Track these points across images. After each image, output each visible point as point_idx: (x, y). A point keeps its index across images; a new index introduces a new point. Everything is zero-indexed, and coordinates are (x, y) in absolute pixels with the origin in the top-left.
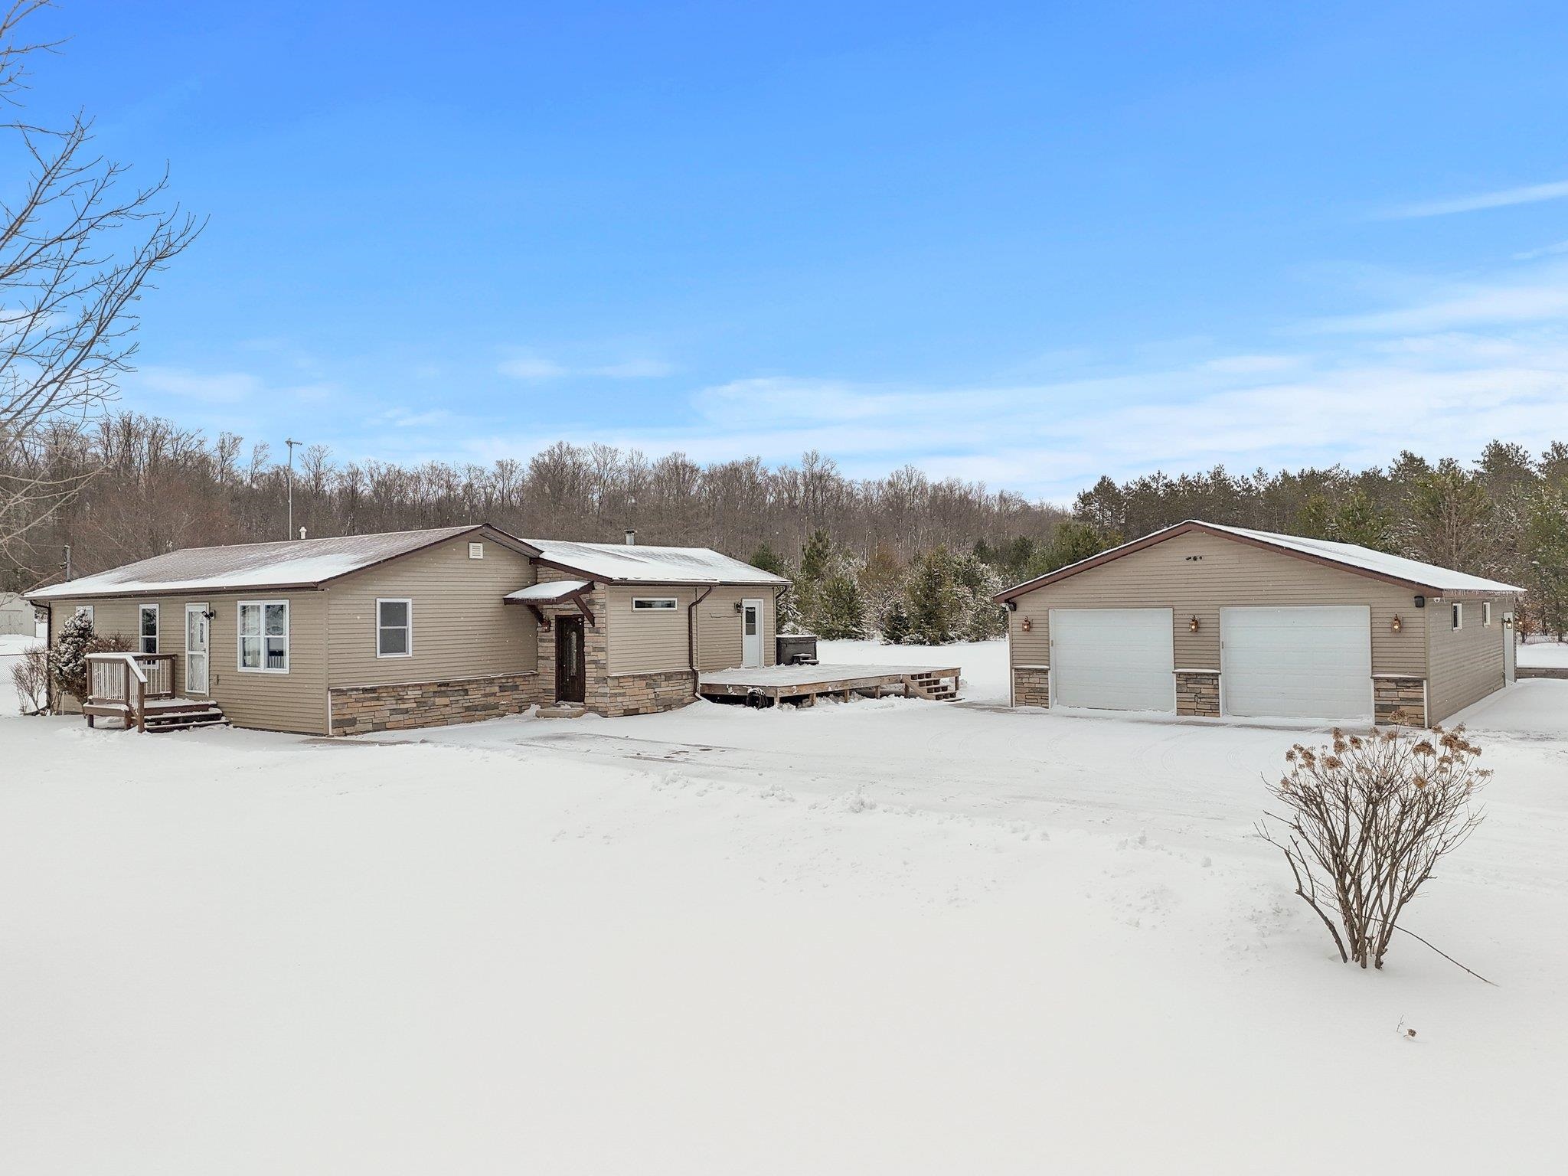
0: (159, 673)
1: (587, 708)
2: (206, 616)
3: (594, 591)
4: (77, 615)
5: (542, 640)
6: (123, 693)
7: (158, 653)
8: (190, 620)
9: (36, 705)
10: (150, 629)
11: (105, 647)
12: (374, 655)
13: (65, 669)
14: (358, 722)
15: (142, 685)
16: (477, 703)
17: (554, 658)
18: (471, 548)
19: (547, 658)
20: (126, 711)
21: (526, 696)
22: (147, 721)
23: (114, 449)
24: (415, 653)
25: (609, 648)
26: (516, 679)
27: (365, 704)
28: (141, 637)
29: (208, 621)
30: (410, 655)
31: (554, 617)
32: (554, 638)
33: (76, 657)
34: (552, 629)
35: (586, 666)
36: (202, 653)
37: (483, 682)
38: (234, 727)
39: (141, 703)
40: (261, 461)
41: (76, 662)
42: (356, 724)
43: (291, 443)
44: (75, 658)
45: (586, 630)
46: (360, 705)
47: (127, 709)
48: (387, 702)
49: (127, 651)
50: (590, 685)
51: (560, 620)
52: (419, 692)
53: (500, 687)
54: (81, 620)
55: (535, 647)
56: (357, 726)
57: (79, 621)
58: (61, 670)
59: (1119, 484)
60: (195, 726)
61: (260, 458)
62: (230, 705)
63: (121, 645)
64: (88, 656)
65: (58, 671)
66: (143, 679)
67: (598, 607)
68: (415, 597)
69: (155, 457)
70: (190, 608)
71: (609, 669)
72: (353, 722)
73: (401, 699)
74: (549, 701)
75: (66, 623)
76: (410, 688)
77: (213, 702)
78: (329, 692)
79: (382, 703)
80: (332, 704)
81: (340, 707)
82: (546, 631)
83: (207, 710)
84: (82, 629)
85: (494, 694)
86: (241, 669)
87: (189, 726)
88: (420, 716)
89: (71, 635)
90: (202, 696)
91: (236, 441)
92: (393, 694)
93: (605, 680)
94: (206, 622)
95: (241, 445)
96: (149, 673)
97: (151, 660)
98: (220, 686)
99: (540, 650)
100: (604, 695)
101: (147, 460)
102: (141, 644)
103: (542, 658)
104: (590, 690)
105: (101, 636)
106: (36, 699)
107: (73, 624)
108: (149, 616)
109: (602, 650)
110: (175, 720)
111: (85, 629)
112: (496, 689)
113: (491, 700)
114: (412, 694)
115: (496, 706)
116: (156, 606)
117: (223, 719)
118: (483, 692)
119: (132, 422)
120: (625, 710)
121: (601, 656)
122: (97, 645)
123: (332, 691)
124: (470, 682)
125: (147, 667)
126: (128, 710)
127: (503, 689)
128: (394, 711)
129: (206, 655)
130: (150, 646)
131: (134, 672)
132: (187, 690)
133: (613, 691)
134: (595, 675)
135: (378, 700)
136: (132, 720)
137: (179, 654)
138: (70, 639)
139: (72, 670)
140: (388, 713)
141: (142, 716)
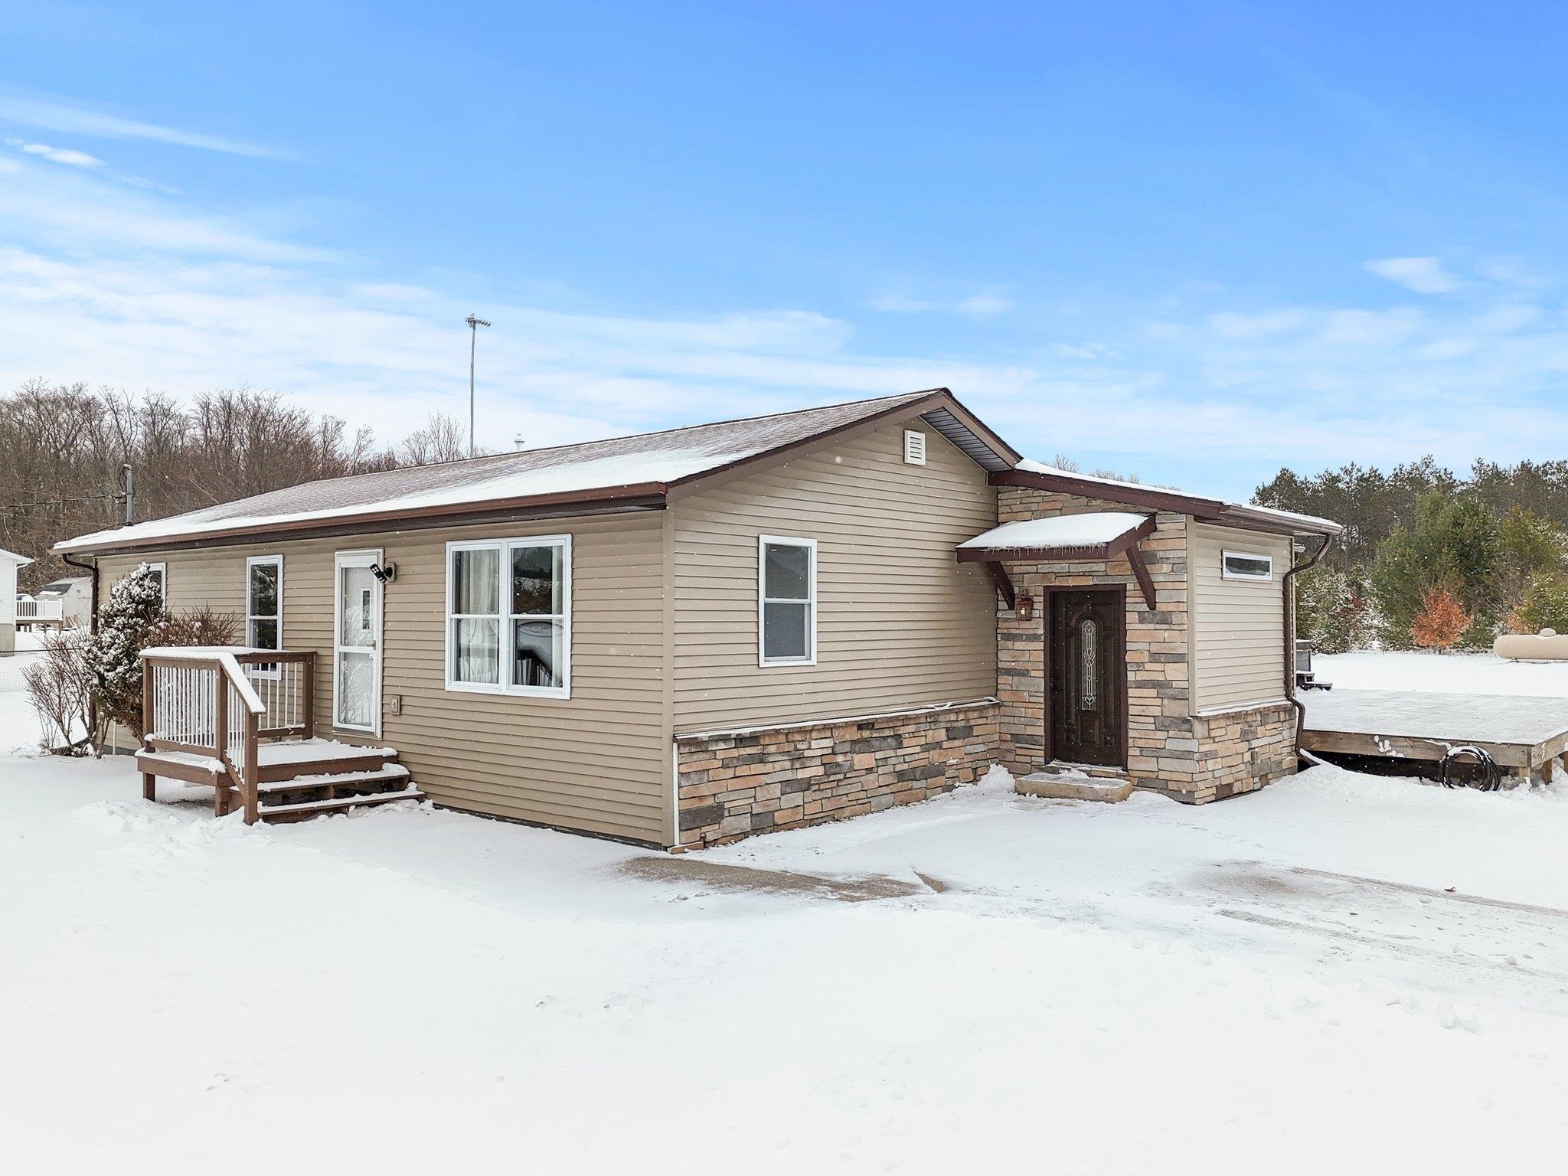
0: (282, 687)
1: (1136, 781)
2: (379, 575)
3: (1156, 535)
4: (134, 575)
5: (1008, 637)
6: (214, 729)
7: (279, 650)
8: (345, 588)
9: (67, 737)
10: (265, 604)
11: (178, 634)
12: (753, 660)
13: (110, 675)
14: (726, 813)
15: (253, 718)
16: (914, 764)
17: (1041, 673)
18: (908, 440)
19: (1024, 673)
20: (220, 774)
21: (981, 748)
22: (262, 795)
23: (214, 430)
24: (825, 657)
25: (1198, 655)
26: (971, 715)
27: (740, 771)
28: (248, 620)
29: (381, 585)
30: (814, 661)
31: (1041, 589)
32: (1041, 631)
33: (130, 653)
34: (1036, 614)
35: (1131, 692)
36: (369, 650)
37: (923, 720)
38: (436, 806)
39: (252, 755)
40: (364, 447)
41: (131, 663)
42: (722, 817)
43: (475, 322)
44: (128, 656)
45: (1131, 617)
46: (730, 773)
47: (221, 768)
48: (778, 766)
49: (223, 644)
50: (1139, 731)
51: (1055, 597)
52: (828, 743)
53: (948, 729)
54: (141, 586)
55: (993, 649)
56: (725, 822)
57: (137, 588)
58: (102, 678)
59: (1300, 477)
60: (358, 805)
61: (363, 443)
62: (425, 760)
63: (211, 632)
64: (148, 652)
65: (96, 681)
66: (256, 705)
67: (1166, 568)
68: (823, 537)
69: (255, 440)
70: (344, 559)
71: (1199, 702)
72: (716, 813)
73: (798, 759)
74: (1028, 759)
75: (114, 590)
76: (814, 735)
77: (388, 751)
78: (675, 745)
79: (768, 768)
80: (681, 774)
81: (694, 778)
82: (1021, 619)
83: (380, 769)
84: (144, 601)
85: (938, 745)
86: (451, 685)
87: (348, 806)
88: (829, 793)
89: (122, 612)
90: (365, 739)
91: (339, 425)
92: (787, 747)
93: (1186, 723)
94: (376, 586)
95: (344, 430)
96: (265, 686)
97: (265, 663)
98: (404, 719)
99: (1002, 656)
100: (1186, 755)
101: (247, 446)
102: (249, 632)
103: (1009, 672)
104: (1141, 743)
105: (177, 614)
106: (66, 727)
107: (125, 592)
108: (265, 578)
109: (1179, 658)
110: (318, 792)
111: (147, 602)
112: (942, 735)
113: (935, 756)
114: (820, 745)
115: (938, 770)
116: (277, 560)
117: (412, 789)
118: (922, 741)
119: (233, 402)
120: (1217, 786)
121: (1174, 672)
122: (166, 631)
123: (681, 743)
124: (905, 720)
125: (261, 674)
126: (224, 771)
127: (952, 734)
128: (789, 786)
129: (376, 655)
130: (266, 635)
131: (237, 690)
132: (336, 724)
133: (1204, 749)
134: (1157, 711)
135: (762, 762)
136: (232, 793)
137: (321, 652)
138: (119, 621)
139: (123, 679)
140: (777, 790)
141: (252, 786)
